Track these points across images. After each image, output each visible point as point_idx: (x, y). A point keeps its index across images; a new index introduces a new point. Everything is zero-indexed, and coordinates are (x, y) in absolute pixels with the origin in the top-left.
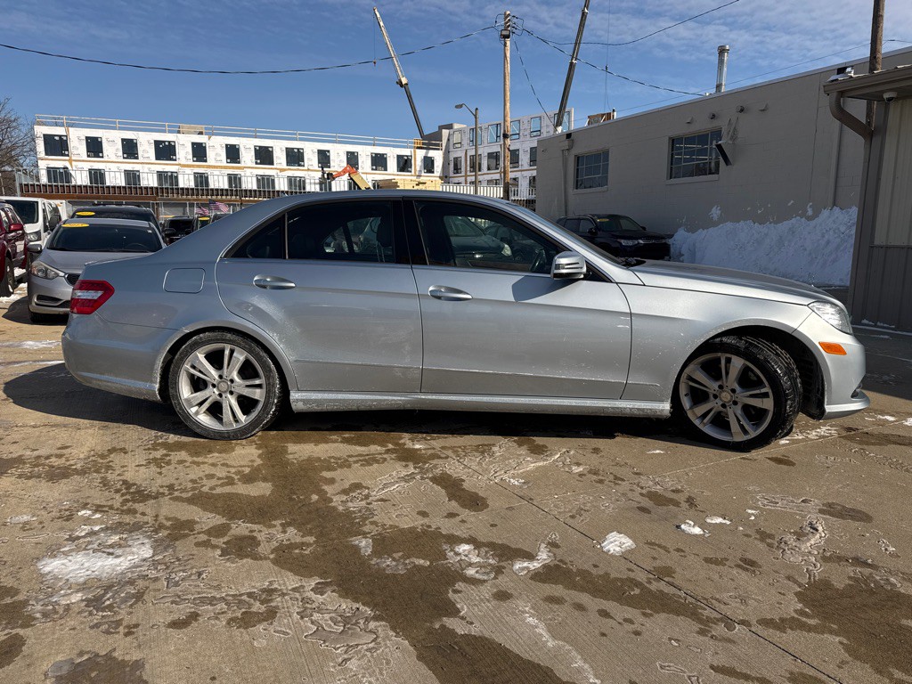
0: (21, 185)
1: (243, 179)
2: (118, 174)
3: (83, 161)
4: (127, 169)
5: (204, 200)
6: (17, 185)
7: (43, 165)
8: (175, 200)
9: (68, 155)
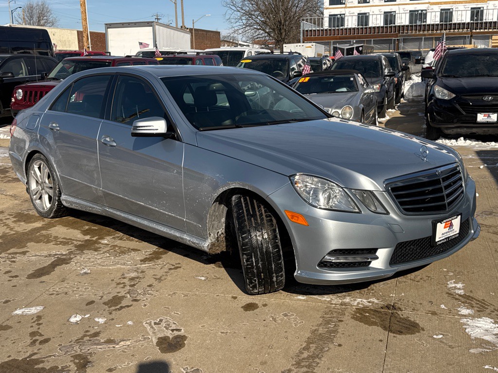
0: (304, 31)
1: (485, 12)
2: (379, 16)
3: (355, 7)
4: (386, 11)
5: (438, 34)
6: (302, 31)
7: (327, 13)
8: (414, 35)
9: (344, 4)
